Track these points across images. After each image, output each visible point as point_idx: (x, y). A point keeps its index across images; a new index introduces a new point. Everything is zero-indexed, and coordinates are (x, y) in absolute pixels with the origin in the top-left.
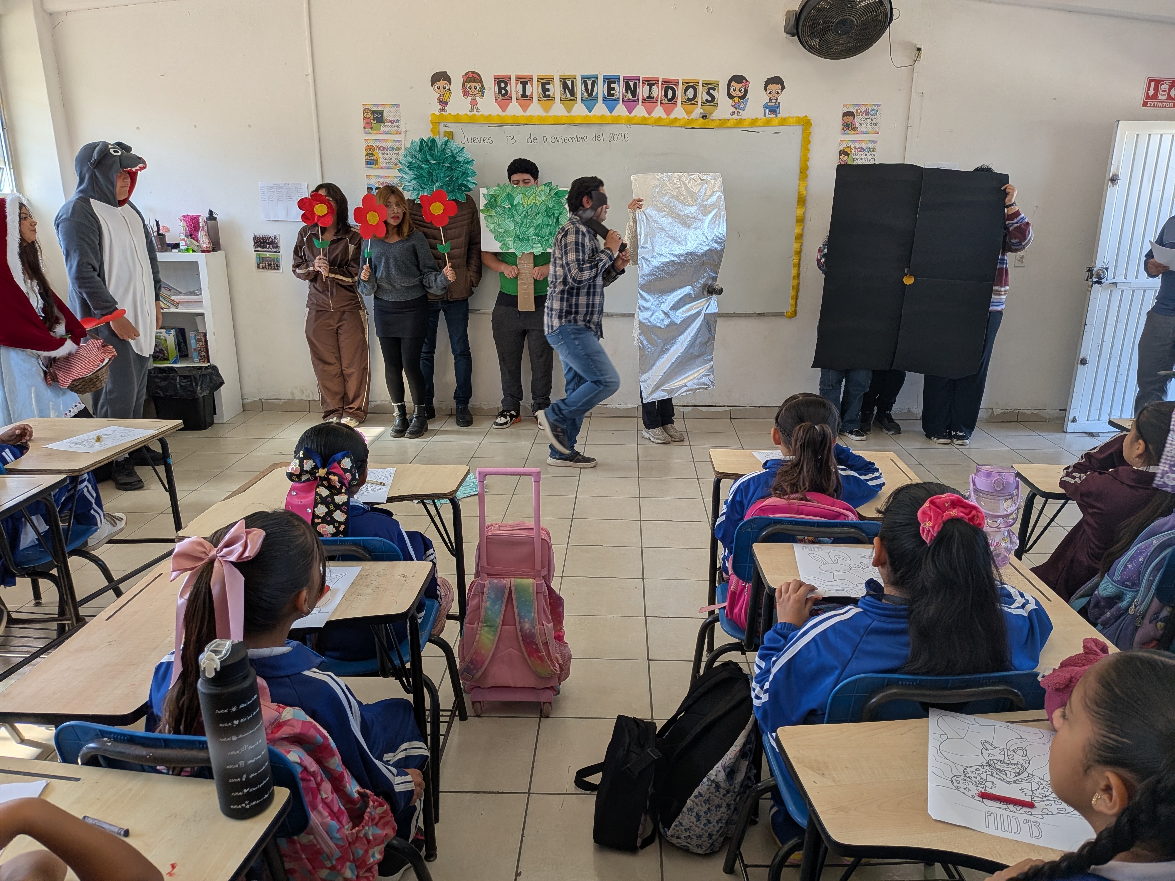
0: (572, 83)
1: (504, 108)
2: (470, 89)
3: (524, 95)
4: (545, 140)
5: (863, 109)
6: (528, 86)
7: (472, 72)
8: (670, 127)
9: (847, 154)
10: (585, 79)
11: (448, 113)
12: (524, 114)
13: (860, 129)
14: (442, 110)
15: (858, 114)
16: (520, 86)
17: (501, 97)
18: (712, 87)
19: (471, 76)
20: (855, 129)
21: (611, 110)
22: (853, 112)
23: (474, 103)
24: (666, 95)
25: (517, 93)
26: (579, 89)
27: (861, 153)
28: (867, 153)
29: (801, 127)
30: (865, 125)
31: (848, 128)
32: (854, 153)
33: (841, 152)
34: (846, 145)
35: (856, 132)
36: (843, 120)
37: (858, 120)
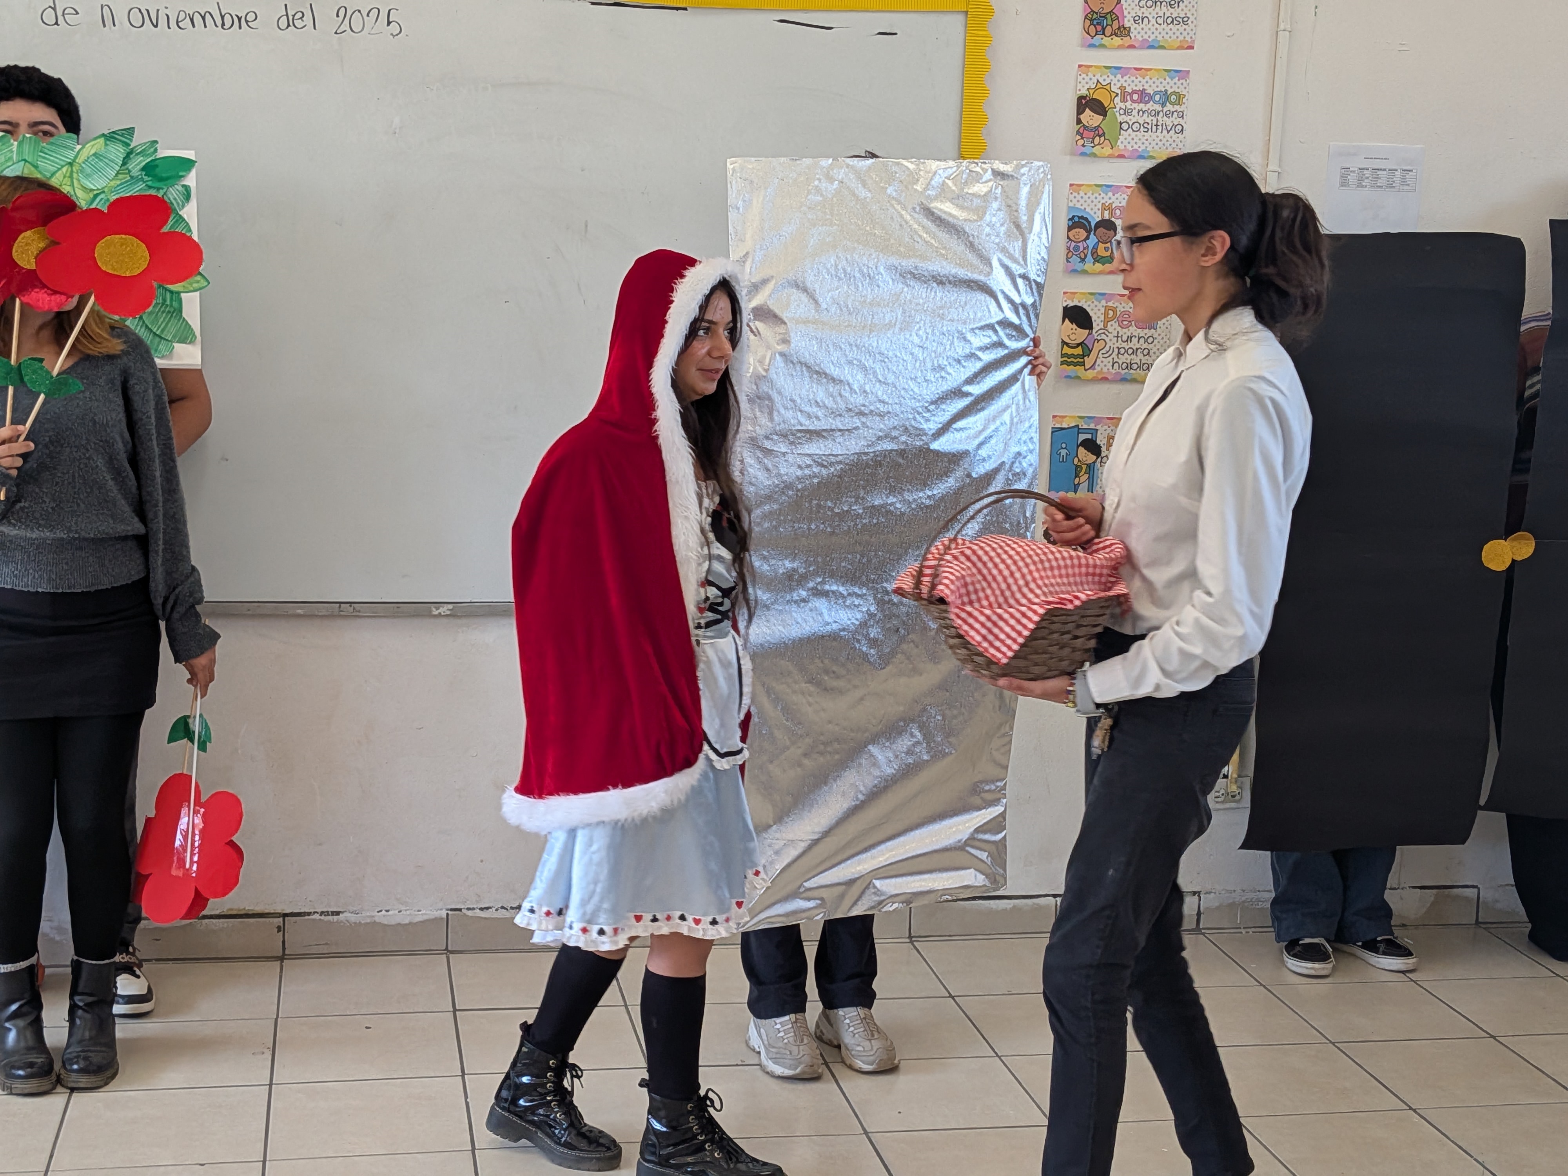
4: (107, 17)
9: (1099, 108)
13: (1138, 33)
20: (1123, 31)
27: (1142, 106)
28: (1158, 107)
29: (961, 18)
30: (1153, 21)
31: (1104, 29)
32: (1122, 105)
33: (1084, 101)
34: (1098, 81)
35: (1127, 41)
36: (1087, 3)
37: (1130, 5)
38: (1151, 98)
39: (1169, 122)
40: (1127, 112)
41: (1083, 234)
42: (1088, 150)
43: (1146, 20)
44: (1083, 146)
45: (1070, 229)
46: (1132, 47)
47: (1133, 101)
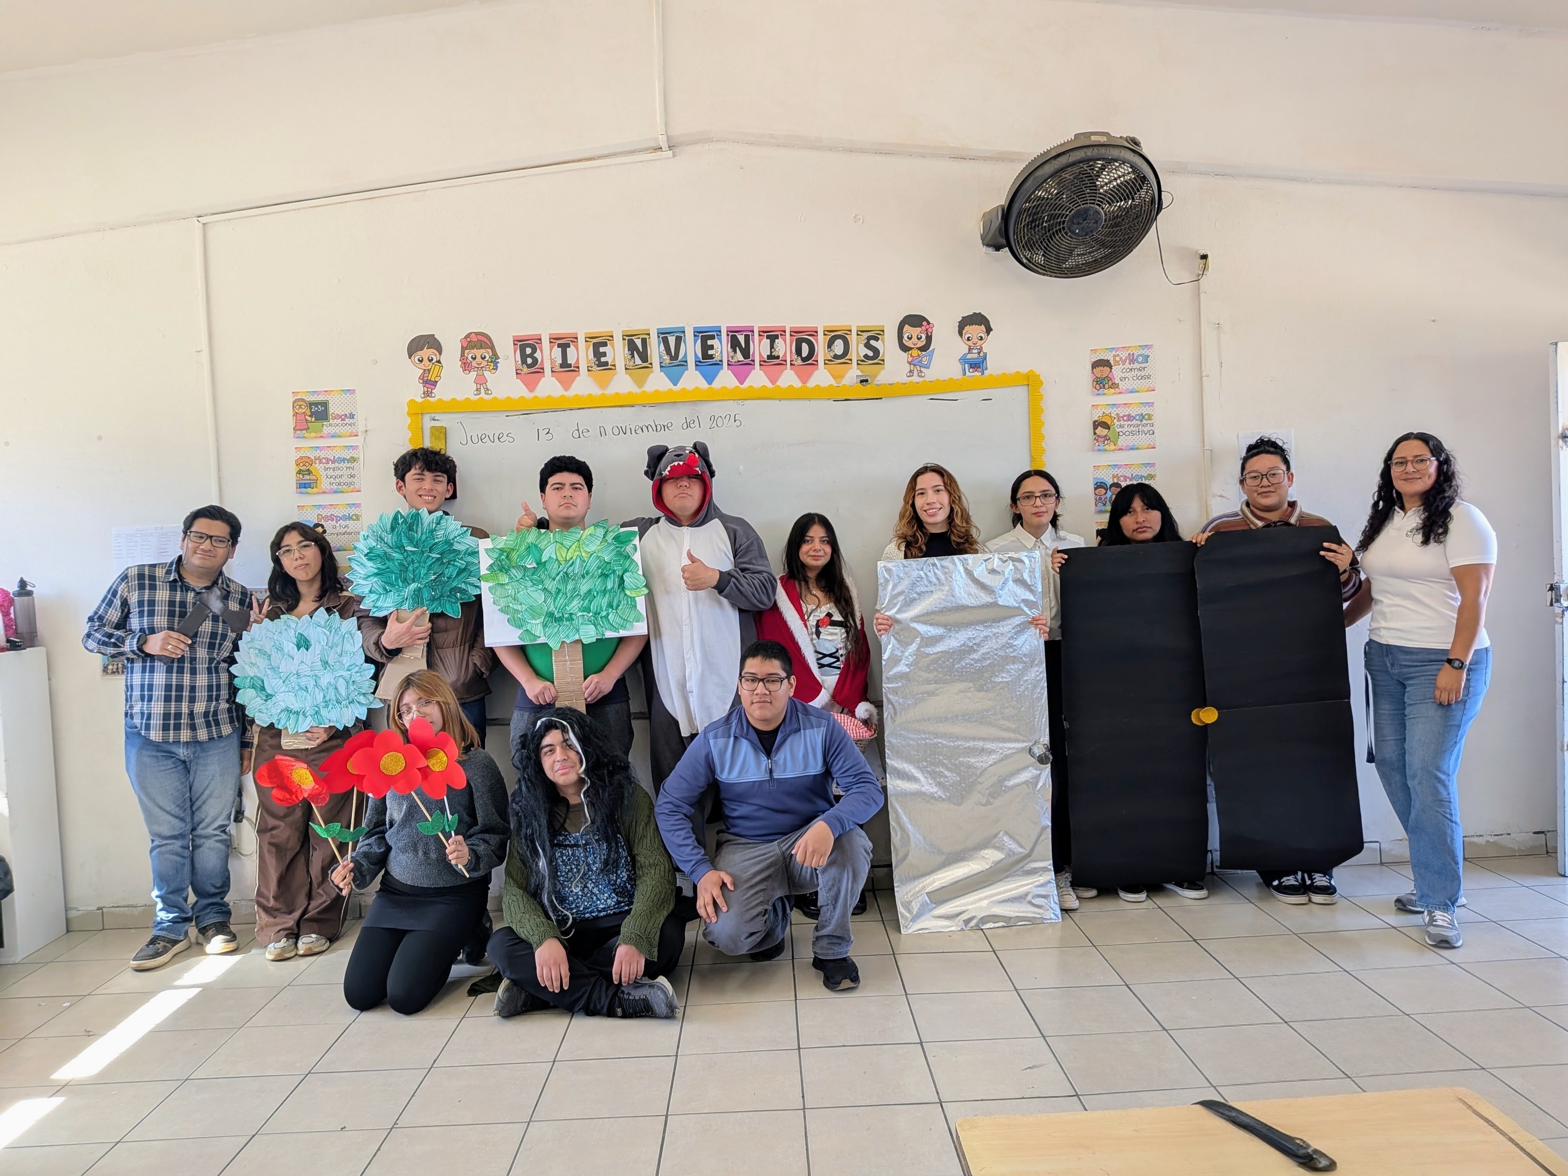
0: (644, 342)
1: (531, 387)
2: (474, 359)
3: (565, 364)
4: (602, 432)
5: (1124, 355)
6: (571, 351)
7: (477, 334)
8: (809, 399)
9: (1106, 426)
10: (664, 336)
11: (437, 398)
12: (567, 394)
13: (1123, 386)
14: (427, 394)
15: (1117, 363)
16: (557, 352)
17: (525, 370)
18: (872, 337)
19: (474, 338)
20: (1115, 386)
21: (710, 379)
22: (1108, 361)
23: (481, 382)
24: (799, 352)
25: (552, 361)
26: (655, 350)
27: (1129, 423)
28: (1139, 423)
29: (1026, 388)
30: (1131, 379)
31: (1104, 386)
32: (1119, 423)
33: (1097, 423)
34: (1104, 412)
35: (1117, 390)
36: (1093, 373)
37: (1117, 372)
38: (1134, 418)
39: (1146, 429)
40: (1121, 426)
41: (1103, 491)
42: (1102, 448)
43: (1127, 379)
44: (1099, 445)
45: (1096, 489)
46: (1120, 393)
47: (1125, 421)
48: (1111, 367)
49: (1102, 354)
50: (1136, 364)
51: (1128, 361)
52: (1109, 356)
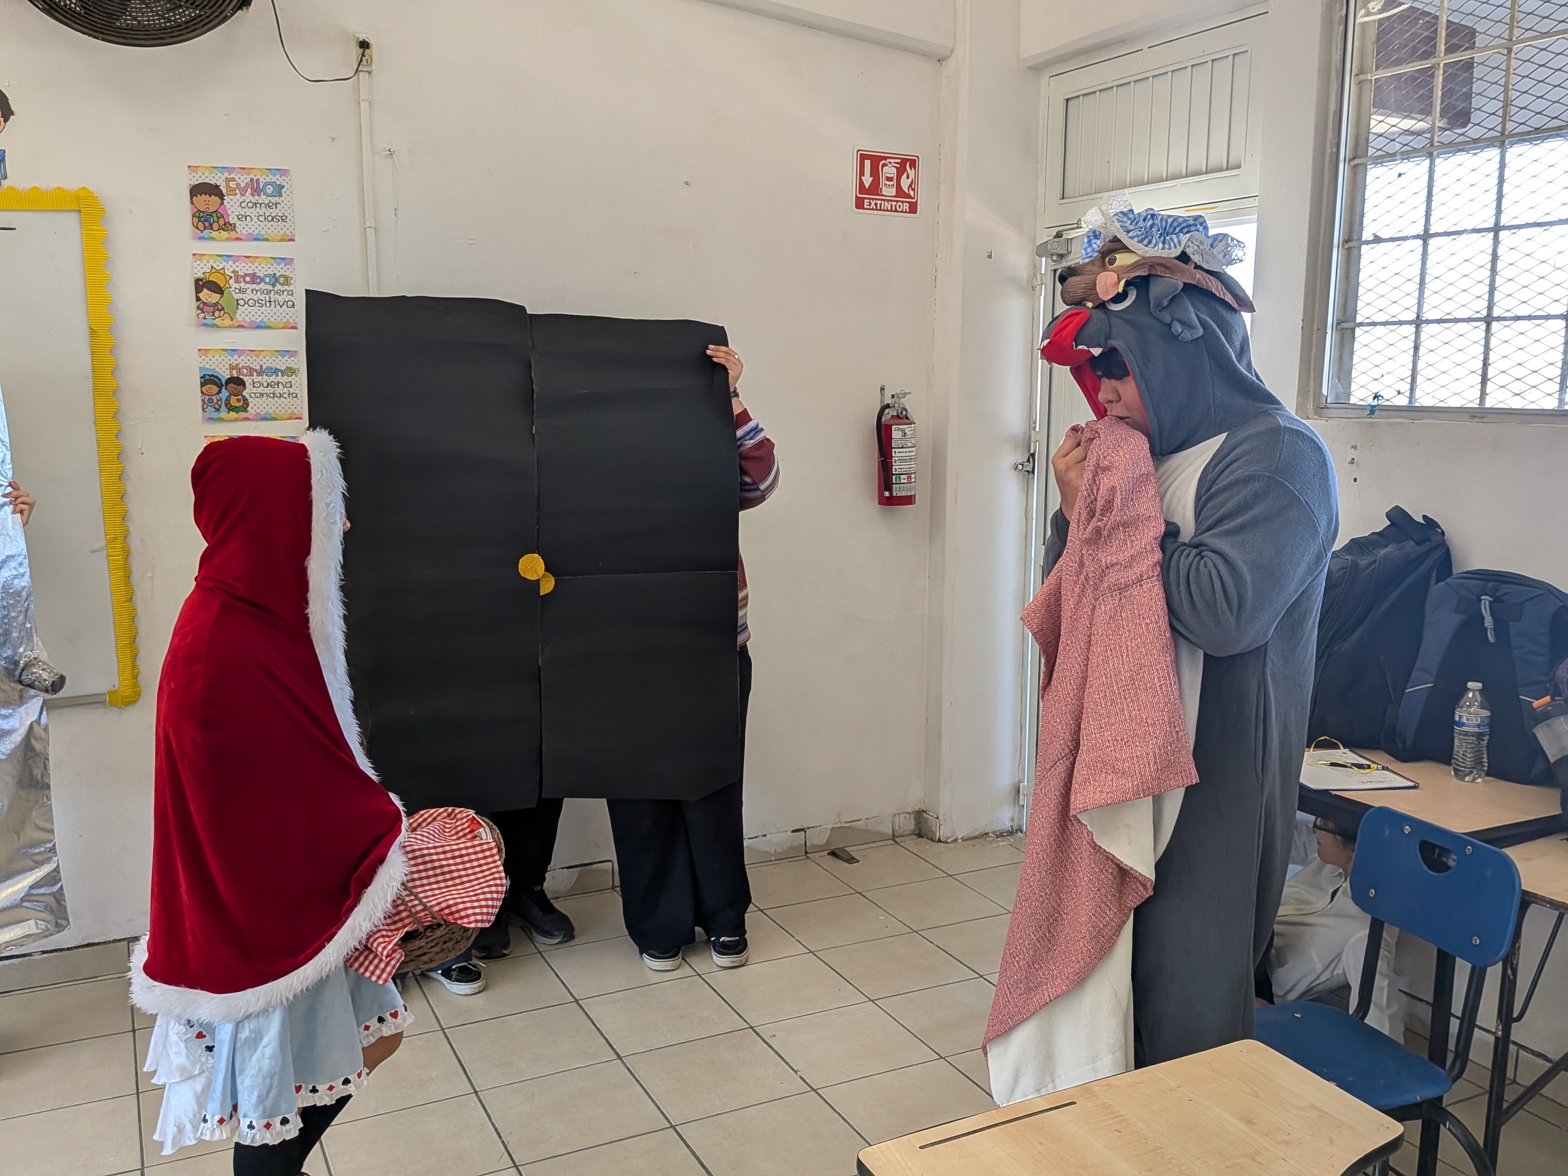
5: (242, 180)
9: (216, 288)
13: (242, 228)
15: (232, 192)
20: (228, 227)
22: (217, 187)
27: (254, 286)
28: (269, 287)
29: (76, 216)
30: (255, 219)
31: (211, 225)
32: (237, 286)
33: (201, 283)
34: (212, 267)
35: (233, 234)
36: (192, 203)
37: (232, 206)
38: (262, 280)
39: (280, 299)
40: (241, 291)
41: (215, 389)
42: (210, 321)
43: (248, 218)
44: (204, 318)
45: (202, 385)
46: (238, 239)
47: (246, 282)
48: (221, 196)
49: (207, 174)
50: (263, 197)
51: (249, 191)
52: (217, 179)
